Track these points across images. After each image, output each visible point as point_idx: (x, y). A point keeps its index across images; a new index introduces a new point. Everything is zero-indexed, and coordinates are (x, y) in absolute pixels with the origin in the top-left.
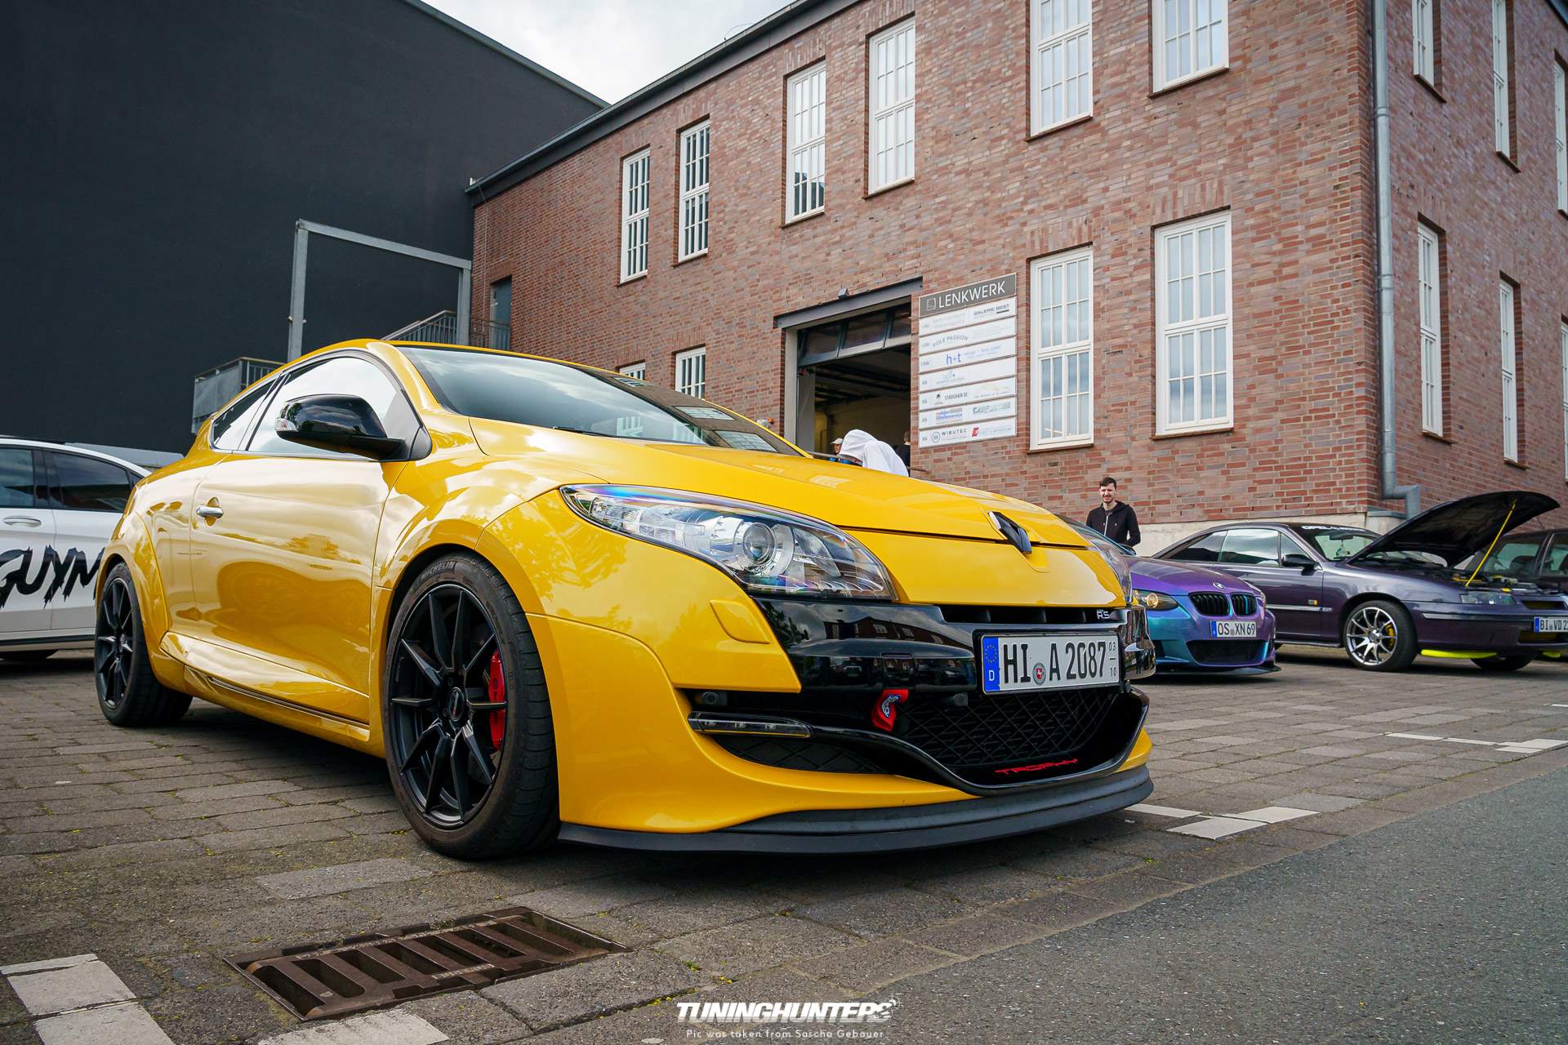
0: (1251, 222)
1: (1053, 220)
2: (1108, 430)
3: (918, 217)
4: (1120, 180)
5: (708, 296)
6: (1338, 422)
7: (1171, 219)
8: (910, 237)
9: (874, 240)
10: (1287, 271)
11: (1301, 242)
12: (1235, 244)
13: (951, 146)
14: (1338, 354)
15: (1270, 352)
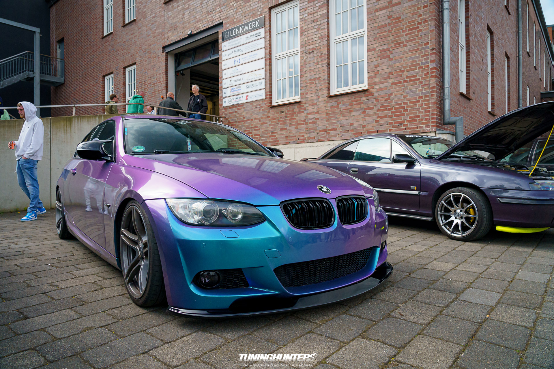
2: (307, 93)
6: (421, 83)
14: (421, 45)
15: (385, 47)
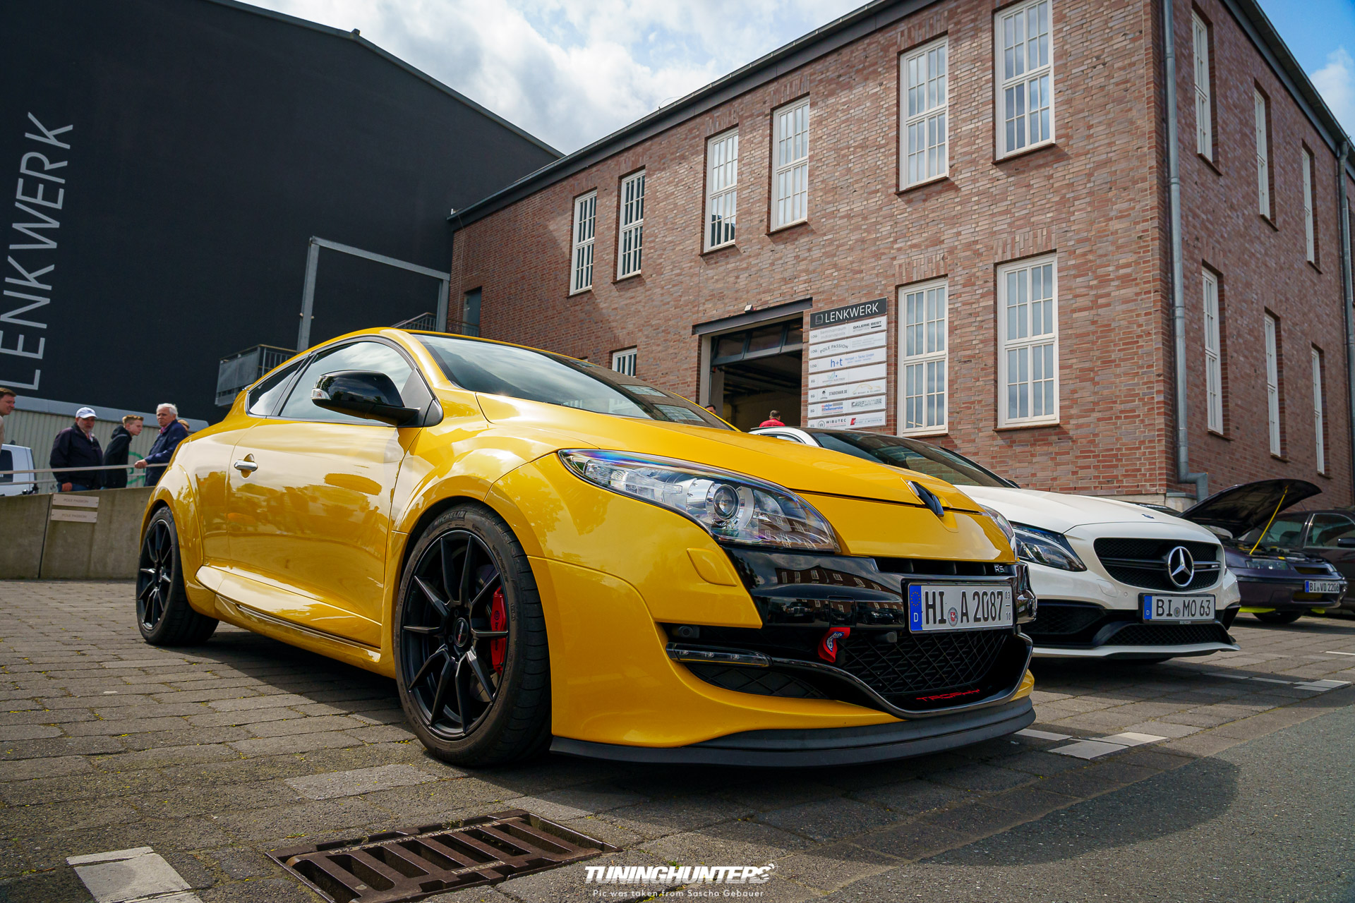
0: (1073, 262)
1: (919, 258)
2: (959, 423)
3: (809, 250)
4: (969, 226)
5: (639, 307)
6: (1142, 421)
7: (1009, 258)
8: (802, 266)
9: (774, 268)
10: (1101, 301)
11: (1113, 280)
12: (1060, 278)
13: (836, 196)
14: (1142, 367)
15: (1087, 365)
